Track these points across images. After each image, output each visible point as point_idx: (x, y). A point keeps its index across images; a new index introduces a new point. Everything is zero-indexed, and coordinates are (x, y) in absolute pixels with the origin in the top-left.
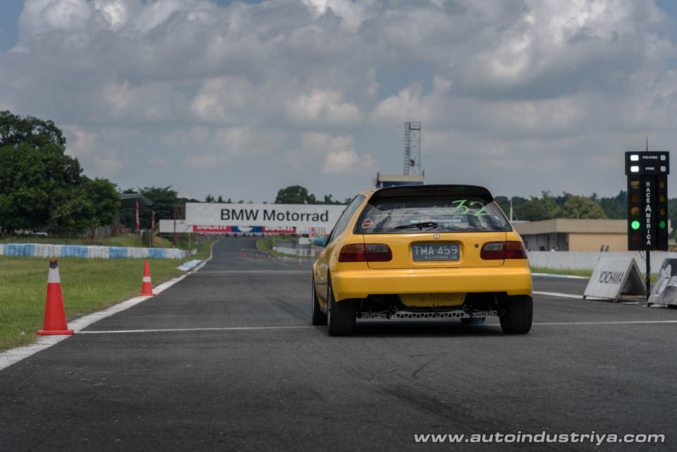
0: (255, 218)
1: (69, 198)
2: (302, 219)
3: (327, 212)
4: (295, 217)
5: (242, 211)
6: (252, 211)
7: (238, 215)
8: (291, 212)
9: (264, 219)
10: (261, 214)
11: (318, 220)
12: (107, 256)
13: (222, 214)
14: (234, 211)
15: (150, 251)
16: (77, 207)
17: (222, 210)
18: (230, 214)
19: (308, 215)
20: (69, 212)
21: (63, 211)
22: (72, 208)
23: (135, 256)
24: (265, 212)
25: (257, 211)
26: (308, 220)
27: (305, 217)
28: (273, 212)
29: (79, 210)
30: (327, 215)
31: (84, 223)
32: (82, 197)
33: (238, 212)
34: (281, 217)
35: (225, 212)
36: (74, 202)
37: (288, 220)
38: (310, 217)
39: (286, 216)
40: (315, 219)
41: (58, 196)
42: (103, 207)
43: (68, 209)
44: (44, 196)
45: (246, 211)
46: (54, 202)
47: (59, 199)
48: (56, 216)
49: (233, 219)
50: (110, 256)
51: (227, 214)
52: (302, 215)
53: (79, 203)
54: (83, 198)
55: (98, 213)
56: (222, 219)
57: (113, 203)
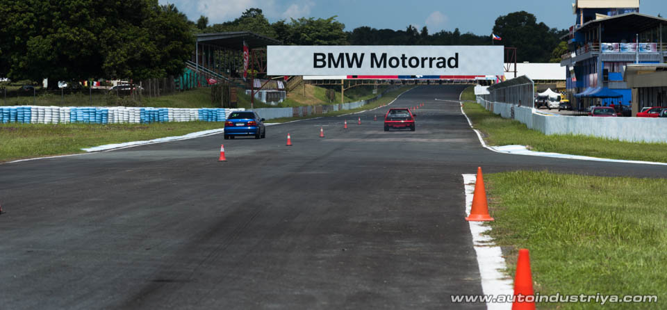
0: (359, 65)
1: (125, 40)
2: (423, 66)
3: (457, 54)
4: (414, 62)
5: (341, 55)
6: (355, 55)
7: (336, 61)
8: (408, 56)
9: (372, 66)
10: (367, 60)
11: (444, 66)
12: (137, 120)
13: (316, 60)
14: (331, 56)
15: (201, 113)
16: (134, 52)
17: (316, 55)
18: (326, 60)
19: (431, 60)
20: (123, 59)
21: (117, 59)
22: (128, 54)
23: (178, 120)
24: (373, 56)
25: (363, 55)
26: (431, 66)
27: (427, 62)
28: (384, 56)
29: (138, 55)
30: (457, 59)
31: (144, 74)
32: (140, 39)
33: (336, 57)
34: (394, 63)
35: (319, 57)
36: (131, 47)
37: (404, 66)
38: (434, 63)
39: (401, 61)
40: (441, 65)
41: (111, 39)
42: (171, 52)
43: (122, 55)
44: (90, 38)
45: (347, 55)
46: (105, 47)
47: (111, 43)
48: (107, 65)
49: (330, 66)
50: (141, 121)
51: (322, 60)
52: (423, 60)
53: (138, 47)
54: (143, 41)
55: (164, 61)
56: (315, 66)
57: (183, 46)
